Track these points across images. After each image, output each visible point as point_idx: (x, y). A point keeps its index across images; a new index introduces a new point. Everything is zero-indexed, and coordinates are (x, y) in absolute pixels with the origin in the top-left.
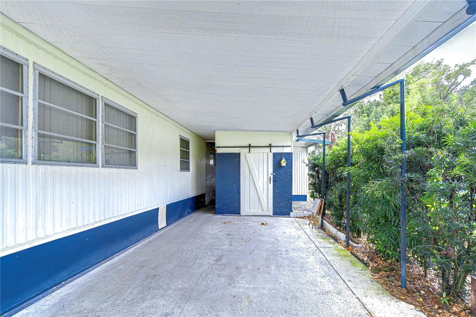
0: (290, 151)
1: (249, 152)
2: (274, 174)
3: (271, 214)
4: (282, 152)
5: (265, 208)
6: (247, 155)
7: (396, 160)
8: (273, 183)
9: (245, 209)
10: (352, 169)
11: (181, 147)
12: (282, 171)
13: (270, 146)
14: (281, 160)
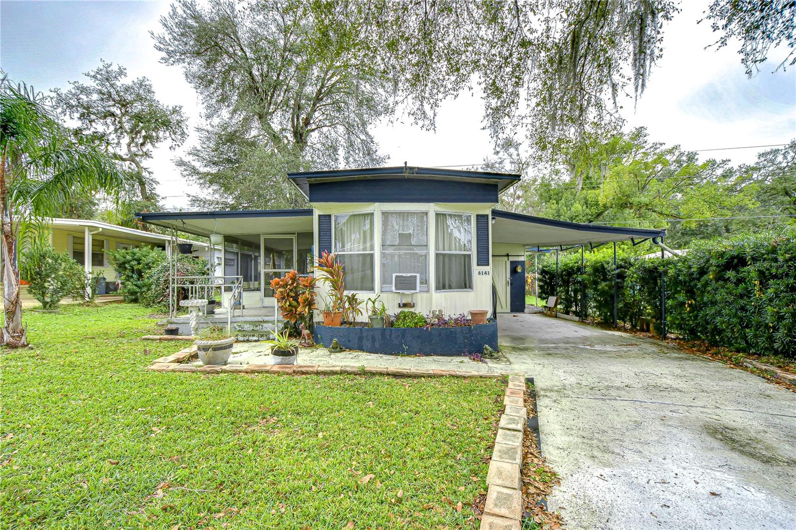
0: (523, 260)
2: (511, 278)
3: (510, 312)
4: (517, 260)
8: (511, 286)
12: (517, 276)
13: (508, 255)
14: (516, 267)
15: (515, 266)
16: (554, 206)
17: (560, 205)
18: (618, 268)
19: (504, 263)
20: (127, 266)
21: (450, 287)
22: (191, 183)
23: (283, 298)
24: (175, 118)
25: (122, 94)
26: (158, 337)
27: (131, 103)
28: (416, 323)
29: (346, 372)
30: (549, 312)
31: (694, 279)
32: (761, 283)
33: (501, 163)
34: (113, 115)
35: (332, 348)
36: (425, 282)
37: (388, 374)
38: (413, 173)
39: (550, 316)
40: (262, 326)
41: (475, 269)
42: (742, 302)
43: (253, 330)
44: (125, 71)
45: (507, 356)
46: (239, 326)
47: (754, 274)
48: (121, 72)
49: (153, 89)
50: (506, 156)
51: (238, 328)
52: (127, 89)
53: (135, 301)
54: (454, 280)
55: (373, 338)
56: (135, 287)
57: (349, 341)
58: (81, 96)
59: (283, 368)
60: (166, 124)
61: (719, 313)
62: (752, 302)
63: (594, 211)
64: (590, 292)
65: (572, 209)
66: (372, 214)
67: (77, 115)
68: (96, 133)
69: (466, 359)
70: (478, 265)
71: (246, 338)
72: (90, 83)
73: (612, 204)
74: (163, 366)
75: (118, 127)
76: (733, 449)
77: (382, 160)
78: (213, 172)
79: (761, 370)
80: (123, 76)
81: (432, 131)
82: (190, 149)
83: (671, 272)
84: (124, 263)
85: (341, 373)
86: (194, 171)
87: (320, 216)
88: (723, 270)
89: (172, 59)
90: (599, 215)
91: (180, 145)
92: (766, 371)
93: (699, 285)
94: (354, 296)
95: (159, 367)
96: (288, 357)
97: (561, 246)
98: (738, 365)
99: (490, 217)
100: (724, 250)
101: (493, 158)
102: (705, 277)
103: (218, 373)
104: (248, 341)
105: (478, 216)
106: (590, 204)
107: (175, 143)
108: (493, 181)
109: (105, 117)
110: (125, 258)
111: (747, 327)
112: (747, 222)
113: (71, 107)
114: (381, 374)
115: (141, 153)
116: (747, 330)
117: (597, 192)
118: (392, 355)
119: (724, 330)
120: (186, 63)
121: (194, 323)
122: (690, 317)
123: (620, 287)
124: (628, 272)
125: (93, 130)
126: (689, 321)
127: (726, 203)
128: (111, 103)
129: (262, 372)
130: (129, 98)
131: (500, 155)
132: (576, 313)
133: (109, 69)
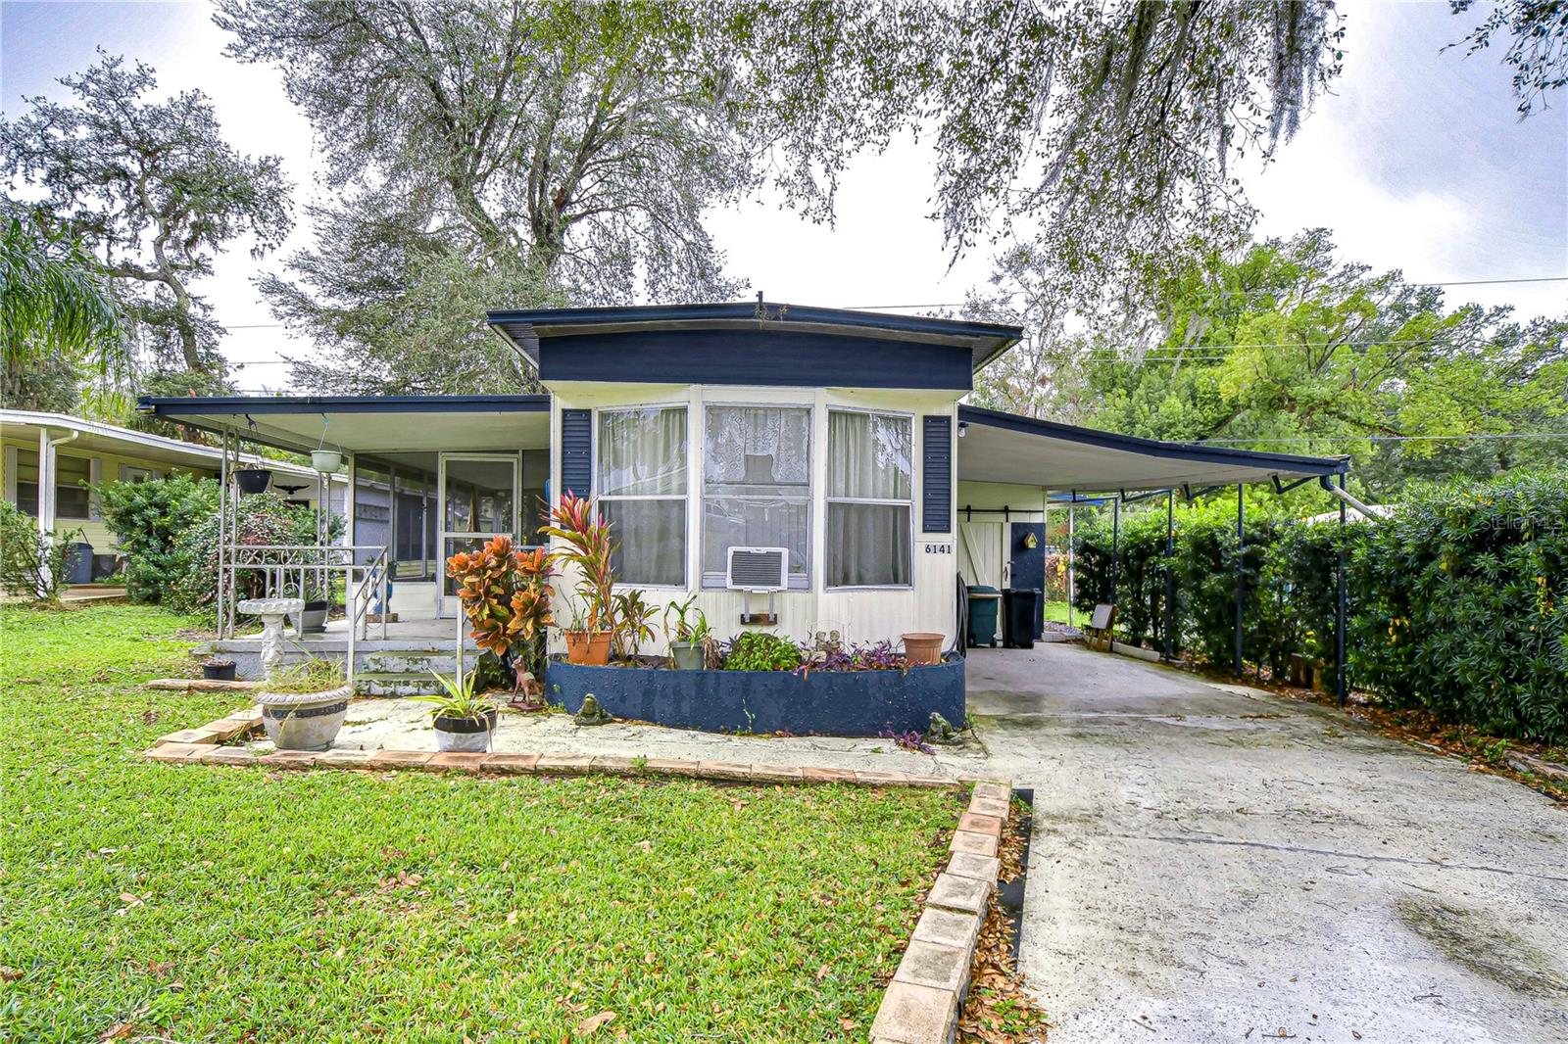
0: (1041, 521)
1: (969, 520)
2: (1013, 562)
4: (1027, 522)
8: (1011, 580)
12: (1026, 557)
13: (1006, 510)
14: (1025, 536)
15: (1021, 534)
16: (1122, 402)
17: (1135, 398)
18: (1246, 542)
19: (997, 527)
20: (135, 518)
21: (860, 581)
22: (294, 332)
23: (477, 599)
24: (266, 183)
25: (145, 126)
26: (185, 683)
27: (166, 148)
28: (777, 661)
29: (601, 770)
30: (1094, 641)
31: (1408, 571)
32: (1550, 582)
33: (1004, 302)
34: (123, 174)
35: (584, 714)
36: (800, 566)
37: (699, 777)
38: (777, 318)
39: (1098, 649)
40: (429, 661)
41: (919, 539)
42: (1509, 624)
43: (407, 670)
44: (153, 75)
45: (984, 738)
46: (376, 661)
47: (1534, 562)
48: (144, 78)
49: (216, 117)
50: (1017, 287)
51: (373, 667)
52: (157, 116)
53: (154, 599)
54: (871, 562)
55: (677, 692)
56: (153, 568)
57: (623, 699)
58: (51, 130)
59: (457, 758)
60: (244, 198)
61: (1459, 648)
62: (1530, 623)
63: (1209, 413)
64: (1185, 596)
65: (1162, 409)
66: (683, 411)
67: (40, 174)
68: (85, 214)
69: (887, 745)
70: (925, 531)
71: (389, 690)
72: (72, 101)
73: (1250, 400)
74: (180, 751)
75: (134, 202)
76: (1453, 958)
77: (734, 289)
78: (348, 308)
79: (1545, 777)
80: (147, 87)
81: (826, 224)
82: (293, 255)
83: (1360, 554)
84: (129, 512)
85: (592, 772)
86: (304, 306)
87: (565, 412)
88: (1470, 552)
89: (254, 48)
90: (1220, 424)
91: (275, 245)
92: (1555, 779)
93: (1418, 585)
94: (635, 596)
95: (170, 752)
96: (471, 735)
97: (1122, 491)
98: (1497, 765)
99: (955, 422)
100: (1472, 505)
101: (988, 292)
102: (1431, 567)
103: (304, 768)
104: (394, 695)
105: (926, 418)
106: (1201, 399)
107: (262, 240)
108: (961, 340)
109: (106, 179)
110: (131, 500)
111: (1519, 679)
112: (1546, 447)
113: (27, 154)
114: (683, 776)
115: (186, 262)
116: (1519, 688)
117: (1218, 371)
118: (719, 732)
119: (1468, 686)
120: (285, 58)
121: (271, 653)
122: (1398, 656)
123: (1248, 586)
124: (1269, 553)
125: (76, 207)
126: (1395, 664)
127: (1500, 403)
128: (120, 147)
129: (407, 768)
130: (161, 136)
131: (1004, 283)
132: (1154, 643)
133: (117, 70)
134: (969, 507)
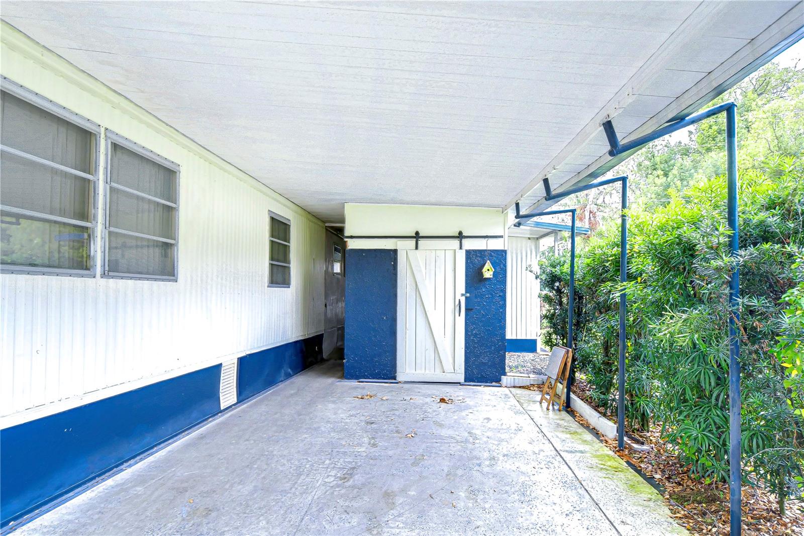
0: (501, 248)
1: (417, 248)
2: (468, 295)
3: (462, 380)
4: (485, 248)
5: (448, 367)
6: (413, 254)
7: (718, 269)
8: (466, 315)
9: (406, 369)
10: (630, 288)
11: (272, 235)
12: (483, 288)
13: (460, 236)
14: (482, 265)
15: (477, 261)
19: (450, 254)
134: (417, 233)
